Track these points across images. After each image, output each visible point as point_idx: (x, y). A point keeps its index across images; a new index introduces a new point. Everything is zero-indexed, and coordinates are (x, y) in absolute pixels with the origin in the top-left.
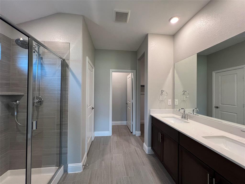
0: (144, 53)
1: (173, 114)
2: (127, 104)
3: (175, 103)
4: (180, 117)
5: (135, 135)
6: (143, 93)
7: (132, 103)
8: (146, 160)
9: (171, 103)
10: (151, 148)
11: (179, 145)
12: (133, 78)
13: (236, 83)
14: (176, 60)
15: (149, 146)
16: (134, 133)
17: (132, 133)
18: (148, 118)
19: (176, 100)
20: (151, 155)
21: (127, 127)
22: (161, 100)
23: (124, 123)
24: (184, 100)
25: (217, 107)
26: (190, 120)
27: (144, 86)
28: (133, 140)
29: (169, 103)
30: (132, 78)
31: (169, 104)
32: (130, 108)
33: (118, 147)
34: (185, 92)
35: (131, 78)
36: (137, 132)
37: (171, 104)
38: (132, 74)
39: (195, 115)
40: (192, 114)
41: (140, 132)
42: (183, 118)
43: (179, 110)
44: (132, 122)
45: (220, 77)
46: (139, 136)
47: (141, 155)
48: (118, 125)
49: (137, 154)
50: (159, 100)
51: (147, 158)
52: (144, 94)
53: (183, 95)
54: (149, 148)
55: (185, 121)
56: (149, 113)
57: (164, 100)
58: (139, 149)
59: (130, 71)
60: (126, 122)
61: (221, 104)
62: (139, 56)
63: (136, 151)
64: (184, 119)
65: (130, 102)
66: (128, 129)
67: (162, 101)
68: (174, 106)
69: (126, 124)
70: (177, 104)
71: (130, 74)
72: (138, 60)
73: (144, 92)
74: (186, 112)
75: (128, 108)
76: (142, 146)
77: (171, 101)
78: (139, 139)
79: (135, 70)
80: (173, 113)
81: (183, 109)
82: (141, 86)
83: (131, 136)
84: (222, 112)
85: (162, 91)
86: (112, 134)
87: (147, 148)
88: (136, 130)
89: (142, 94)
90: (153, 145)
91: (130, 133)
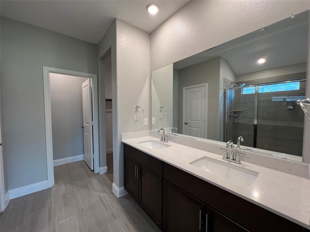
0: (110, 48)
1: (151, 137)
2: (84, 128)
3: (152, 122)
4: (158, 140)
5: (98, 173)
6: (110, 110)
7: (93, 126)
8: (117, 209)
9: (147, 122)
10: (123, 188)
11: (164, 179)
12: (92, 86)
13: (200, 100)
14: (153, 67)
15: (120, 186)
16: (96, 171)
17: (93, 171)
18: (118, 147)
19: (153, 119)
20: (123, 198)
21: (85, 164)
22: (136, 119)
23: (80, 157)
24: (162, 118)
25: (186, 124)
26: (170, 142)
27: (111, 100)
28: (95, 182)
29: (145, 122)
30: (90, 87)
31: (145, 125)
32: (88, 134)
33: (67, 205)
34: (162, 108)
35: (88, 86)
36: (101, 168)
37: (147, 124)
38: (90, 80)
39: (174, 136)
40: (171, 134)
41: (106, 167)
42: (162, 141)
43: (159, 131)
44: (92, 155)
45: (189, 93)
46: (105, 173)
47: (110, 204)
48: (67, 164)
49: (103, 204)
50: (133, 120)
51: (118, 204)
52: (111, 112)
53: (160, 112)
54: (121, 189)
55: (164, 144)
56: (120, 139)
57: (139, 119)
58: (106, 194)
59: (87, 74)
60: (82, 155)
61: (190, 120)
62: (102, 52)
63: (101, 199)
64: (164, 141)
65: (88, 125)
66: (86, 166)
67: (137, 121)
68: (151, 126)
69: (82, 159)
70: (154, 124)
71: (87, 80)
72: (101, 59)
73: (112, 109)
74: (166, 133)
75: (85, 135)
76: (111, 188)
77: (147, 120)
78: (106, 177)
79: (96, 75)
80: (150, 135)
81: (163, 129)
82: (106, 100)
83: (91, 177)
84: (190, 128)
85: (137, 107)
86: (54, 183)
87: (117, 189)
88: (100, 166)
89: (107, 112)
90: (126, 182)
91: (89, 172)
